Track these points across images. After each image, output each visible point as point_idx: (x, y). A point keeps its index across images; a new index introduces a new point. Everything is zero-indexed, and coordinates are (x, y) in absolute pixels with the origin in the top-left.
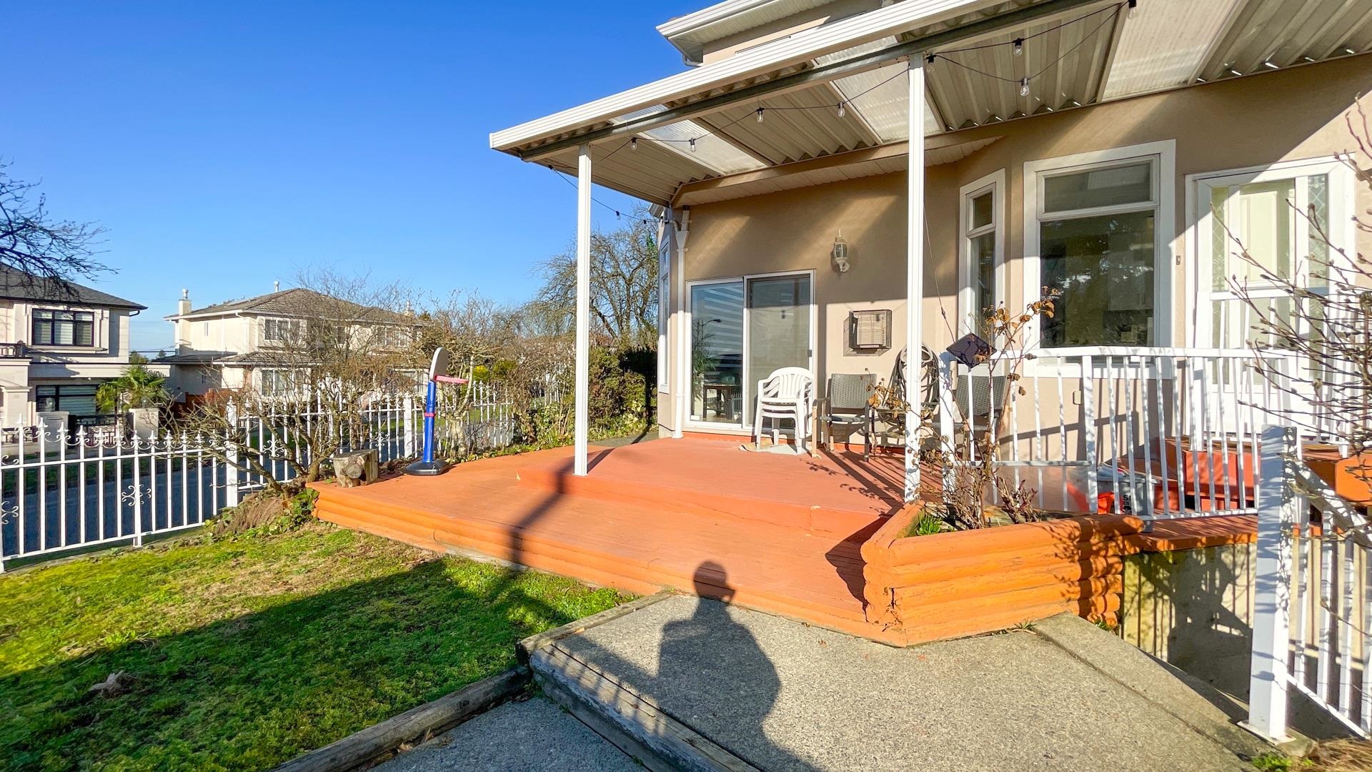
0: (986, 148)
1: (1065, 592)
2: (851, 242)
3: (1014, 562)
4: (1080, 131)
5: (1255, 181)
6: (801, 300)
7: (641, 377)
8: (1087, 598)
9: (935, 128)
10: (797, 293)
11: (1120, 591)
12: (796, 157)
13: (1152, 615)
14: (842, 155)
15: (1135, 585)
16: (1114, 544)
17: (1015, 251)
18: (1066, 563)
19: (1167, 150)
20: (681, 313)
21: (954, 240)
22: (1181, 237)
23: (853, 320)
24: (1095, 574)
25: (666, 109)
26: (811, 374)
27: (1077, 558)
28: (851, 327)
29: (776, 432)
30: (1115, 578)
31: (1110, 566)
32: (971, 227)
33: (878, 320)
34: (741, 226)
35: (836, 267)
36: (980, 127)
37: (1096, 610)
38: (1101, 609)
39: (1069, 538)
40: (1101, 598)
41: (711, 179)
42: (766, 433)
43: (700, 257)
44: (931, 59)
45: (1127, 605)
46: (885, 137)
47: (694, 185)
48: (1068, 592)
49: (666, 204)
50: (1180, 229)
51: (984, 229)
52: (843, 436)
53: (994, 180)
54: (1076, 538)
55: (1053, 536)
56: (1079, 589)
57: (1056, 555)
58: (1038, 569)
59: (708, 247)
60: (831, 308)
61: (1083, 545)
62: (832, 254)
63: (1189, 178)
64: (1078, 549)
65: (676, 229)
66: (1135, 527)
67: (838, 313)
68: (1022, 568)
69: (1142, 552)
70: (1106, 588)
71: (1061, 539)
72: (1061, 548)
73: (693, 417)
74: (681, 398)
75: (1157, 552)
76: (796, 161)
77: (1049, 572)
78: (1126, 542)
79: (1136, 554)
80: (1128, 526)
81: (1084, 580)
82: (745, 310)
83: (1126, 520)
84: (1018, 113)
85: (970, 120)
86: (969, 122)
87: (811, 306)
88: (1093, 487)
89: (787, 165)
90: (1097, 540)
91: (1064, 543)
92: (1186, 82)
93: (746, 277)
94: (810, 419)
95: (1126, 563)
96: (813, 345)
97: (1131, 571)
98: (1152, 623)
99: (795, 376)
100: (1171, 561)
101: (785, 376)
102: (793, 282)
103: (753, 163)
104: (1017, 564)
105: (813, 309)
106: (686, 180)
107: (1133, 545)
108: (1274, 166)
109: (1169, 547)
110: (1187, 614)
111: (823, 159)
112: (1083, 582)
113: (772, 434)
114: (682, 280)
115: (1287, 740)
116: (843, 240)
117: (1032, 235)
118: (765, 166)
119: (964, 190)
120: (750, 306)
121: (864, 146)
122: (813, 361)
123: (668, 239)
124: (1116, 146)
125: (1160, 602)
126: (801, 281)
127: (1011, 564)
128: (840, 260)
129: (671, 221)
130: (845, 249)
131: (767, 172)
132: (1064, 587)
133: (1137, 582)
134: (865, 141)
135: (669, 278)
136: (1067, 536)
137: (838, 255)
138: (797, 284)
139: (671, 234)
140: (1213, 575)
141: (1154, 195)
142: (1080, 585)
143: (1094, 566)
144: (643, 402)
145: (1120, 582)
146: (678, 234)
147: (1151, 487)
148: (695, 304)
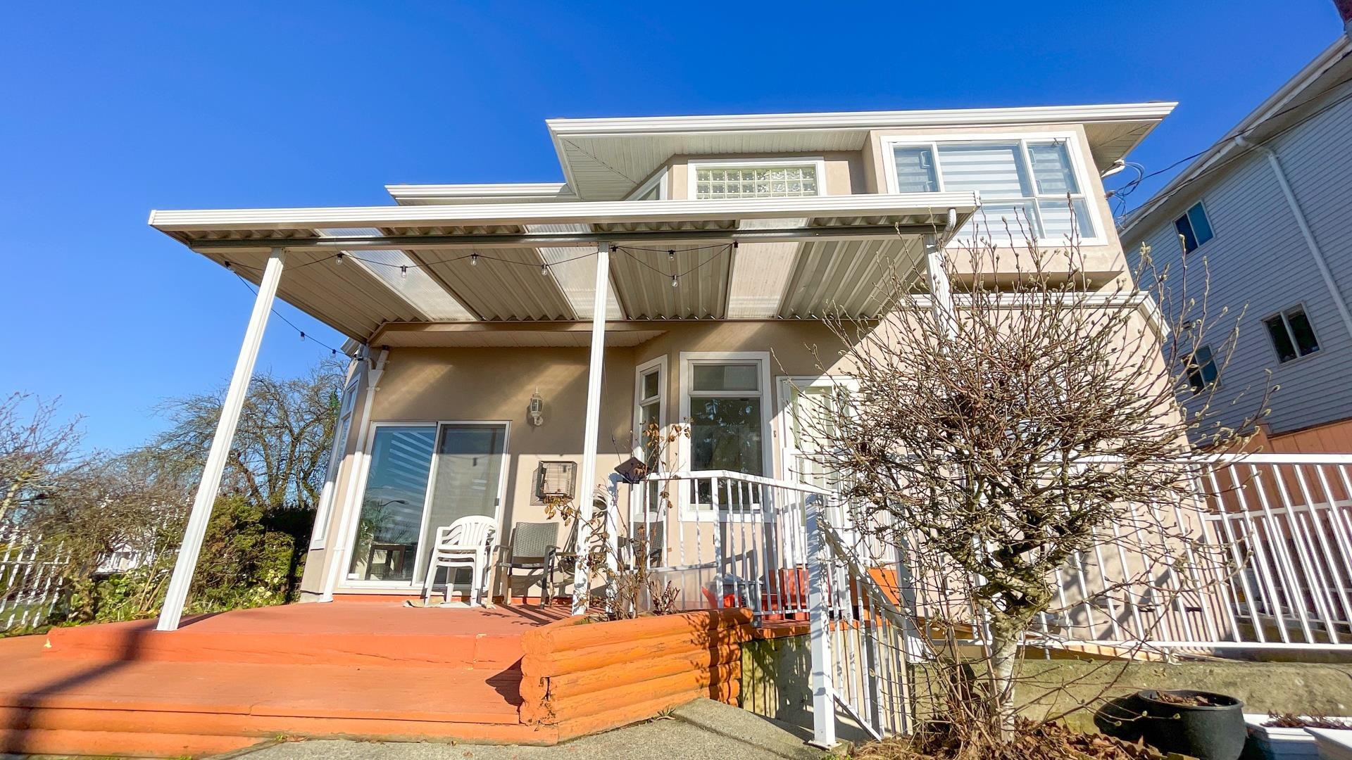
0: (655, 338)
1: (699, 678)
2: (546, 399)
3: (658, 648)
4: (714, 337)
5: (812, 385)
6: (496, 450)
7: (289, 539)
8: (716, 684)
9: (618, 315)
10: (491, 441)
11: (739, 675)
12: (504, 318)
13: (763, 699)
14: (544, 323)
15: (750, 670)
16: (734, 632)
17: (673, 418)
18: (699, 650)
19: (765, 357)
20: (358, 455)
21: (631, 407)
22: (776, 418)
23: (542, 471)
24: (721, 659)
25: (381, 235)
26: (496, 522)
27: (707, 644)
28: (539, 477)
29: (450, 586)
30: (736, 664)
31: (732, 652)
32: (643, 398)
33: (565, 471)
34: (442, 373)
35: (530, 421)
36: (651, 321)
37: (722, 695)
38: (726, 695)
39: (702, 626)
40: (726, 684)
41: (417, 322)
42: (439, 590)
43: (394, 398)
44: (614, 249)
45: (745, 690)
46: (581, 315)
47: (399, 324)
48: (701, 677)
49: (364, 341)
50: (775, 414)
51: (653, 400)
52: (522, 589)
53: (658, 362)
54: (707, 625)
55: (689, 624)
56: (709, 674)
57: (692, 641)
58: (677, 655)
59: (404, 389)
60: (523, 458)
61: (713, 632)
62: (528, 408)
63: (778, 378)
64: (709, 636)
65: (370, 367)
66: (748, 616)
67: (528, 463)
68: (665, 655)
69: (754, 639)
70: (730, 673)
71: (695, 627)
72: (696, 635)
73: (351, 576)
74: (340, 553)
75: (764, 639)
76: (504, 320)
77: (686, 658)
78: (742, 631)
79: (749, 641)
80: (743, 615)
81: (713, 666)
82: (434, 455)
83: (742, 611)
84: (676, 316)
85: (643, 315)
86: (643, 316)
87: (504, 455)
88: (720, 587)
89: (495, 323)
90: (722, 629)
91: (698, 631)
92: (773, 317)
93: (440, 423)
94: (489, 572)
95: (743, 650)
96: (501, 494)
97: (747, 656)
98: (763, 706)
99: (479, 525)
100: (773, 648)
101: (468, 525)
102: (488, 431)
103: (463, 314)
104: (660, 651)
105: (505, 459)
106: (391, 319)
107: (747, 633)
108: (821, 377)
109: (772, 635)
110: (787, 696)
111: (528, 324)
112: (712, 669)
113: (445, 591)
114: (367, 421)
115: (838, 745)
116: (539, 396)
117: (685, 407)
118: (473, 319)
119: (639, 368)
120: (441, 451)
121: (564, 319)
122: (500, 510)
123: (358, 377)
124: (737, 350)
125: (768, 685)
126: (498, 431)
127: (655, 649)
128: (535, 414)
129: (365, 359)
130: (540, 405)
131: (475, 325)
132: (698, 673)
133: (751, 667)
134: (566, 316)
135: (350, 419)
136: (699, 623)
137: (534, 409)
138: (494, 436)
139: (363, 374)
140: (801, 660)
141: (760, 388)
142: (710, 671)
143: (720, 652)
144: (285, 570)
145: (739, 667)
146: (371, 373)
147: (759, 587)
148: (378, 448)
